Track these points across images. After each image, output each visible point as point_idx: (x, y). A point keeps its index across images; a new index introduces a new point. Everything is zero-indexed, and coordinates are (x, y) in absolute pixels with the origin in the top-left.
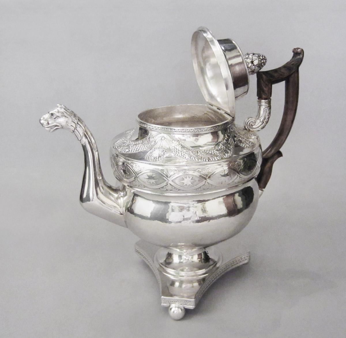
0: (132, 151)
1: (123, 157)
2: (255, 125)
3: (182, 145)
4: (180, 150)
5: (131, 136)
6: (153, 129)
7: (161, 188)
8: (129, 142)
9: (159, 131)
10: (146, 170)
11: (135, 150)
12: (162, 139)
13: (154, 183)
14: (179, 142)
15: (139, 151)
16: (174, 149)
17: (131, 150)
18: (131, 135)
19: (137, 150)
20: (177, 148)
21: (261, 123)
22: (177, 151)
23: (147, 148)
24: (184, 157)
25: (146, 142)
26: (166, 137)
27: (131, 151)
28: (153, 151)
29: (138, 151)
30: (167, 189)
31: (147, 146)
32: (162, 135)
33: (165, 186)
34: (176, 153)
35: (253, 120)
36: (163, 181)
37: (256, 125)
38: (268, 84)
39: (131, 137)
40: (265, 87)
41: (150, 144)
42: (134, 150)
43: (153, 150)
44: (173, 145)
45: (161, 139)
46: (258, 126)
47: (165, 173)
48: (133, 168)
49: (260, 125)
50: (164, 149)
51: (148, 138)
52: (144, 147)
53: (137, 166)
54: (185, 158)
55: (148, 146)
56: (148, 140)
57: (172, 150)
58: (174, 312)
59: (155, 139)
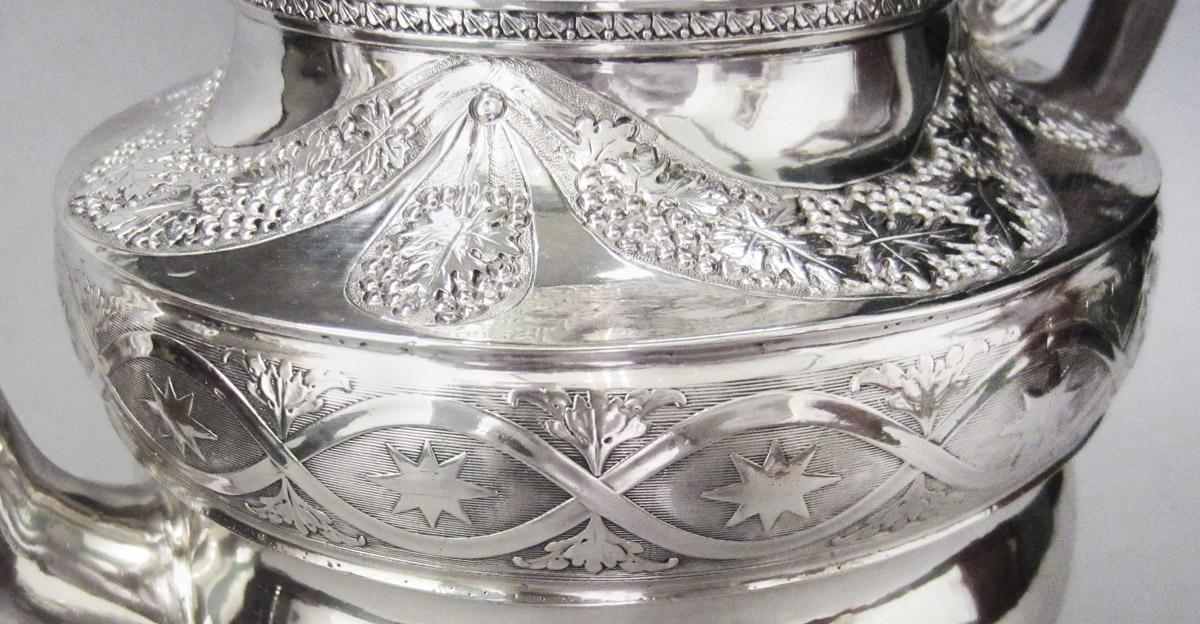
0: (228, 236)
1: (153, 295)
3: (657, 162)
4: (647, 197)
5: (199, 114)
6: (389, 33)
7: (518, 553)
8: (193, 161)
9: (449, 38)
11: (249, 224)
12: (481, 111)
13: (455, 519)
14: (627, 128)
15: (287, 229)
16: (596, 196)
17: (209, 222)
18: (204, 109)
19: (265, 225)
20: (626, 182)
22: (629, 208)
23: (347, 199)
24: (704, 268)
25: (338, 146)
26: (511, 95)
27: (218, 229)
28: (410, 226)
29: (272, 226)
30: (577, 563)
31: (348, 186)
32: (478, 73)
33: (556, 539)
34: (622, 230)
36: (546, 497)
39: (204, 123)
41: (369, 167)
42: (241, 220)
43: (407, 213)
44: (583, 157)
45: (472, 110)
47: (565, 434)
48: (252, 387)
50: (509, 198)
51: (344, 116)
52: (327, 189)
53: (288, 368)
54: (716, 267)
55: (357, 186)
56: (351, 126)
57: (579, 201)
59: (417, 121)
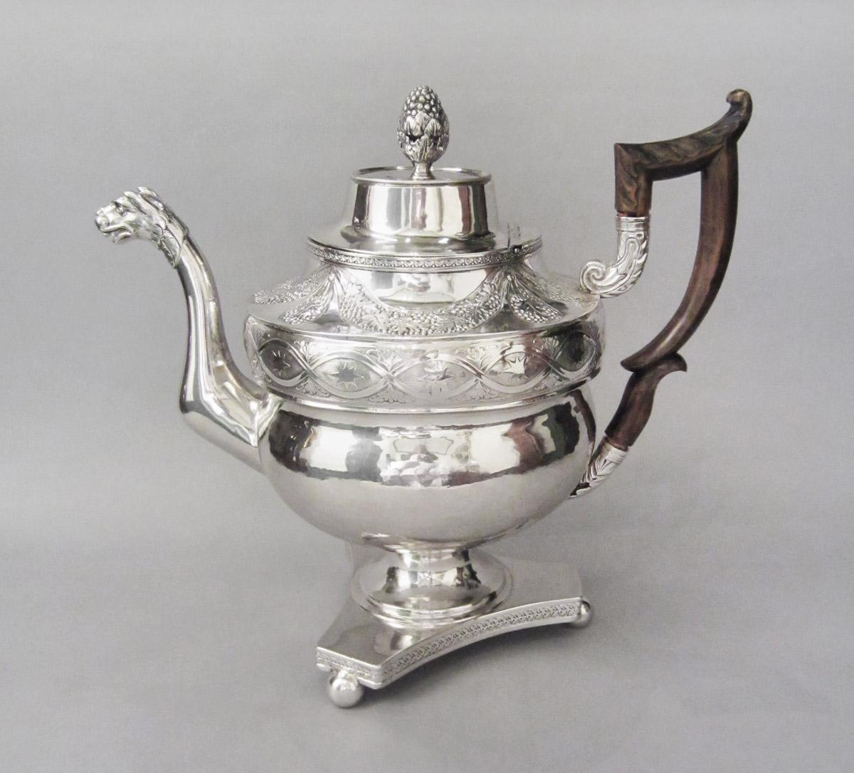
2: (604, 281)
10: (328, 355)
21: (617, 277)
35: (599, 266)
37: (607, 281)
38: (635, 176)
40: (631, 184)
46: (611, 283)
49: (617, 283)
58: (339, 688)
